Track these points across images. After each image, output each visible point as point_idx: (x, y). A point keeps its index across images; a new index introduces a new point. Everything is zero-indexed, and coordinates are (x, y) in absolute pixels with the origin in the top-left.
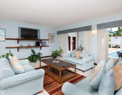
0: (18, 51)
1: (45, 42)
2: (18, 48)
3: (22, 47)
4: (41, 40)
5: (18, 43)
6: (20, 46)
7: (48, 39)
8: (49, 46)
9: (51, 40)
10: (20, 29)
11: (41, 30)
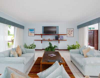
0: (42, 43)
1: (63, 37)
2: (42, 41)
3: (44, 40)
4: (59, 35)
5: (42, 37)
6: (43, 39)
7: (66, 34)
8: (66, 40)
9: (70, 35)
10: (43, 27)
11: (59, 27)
